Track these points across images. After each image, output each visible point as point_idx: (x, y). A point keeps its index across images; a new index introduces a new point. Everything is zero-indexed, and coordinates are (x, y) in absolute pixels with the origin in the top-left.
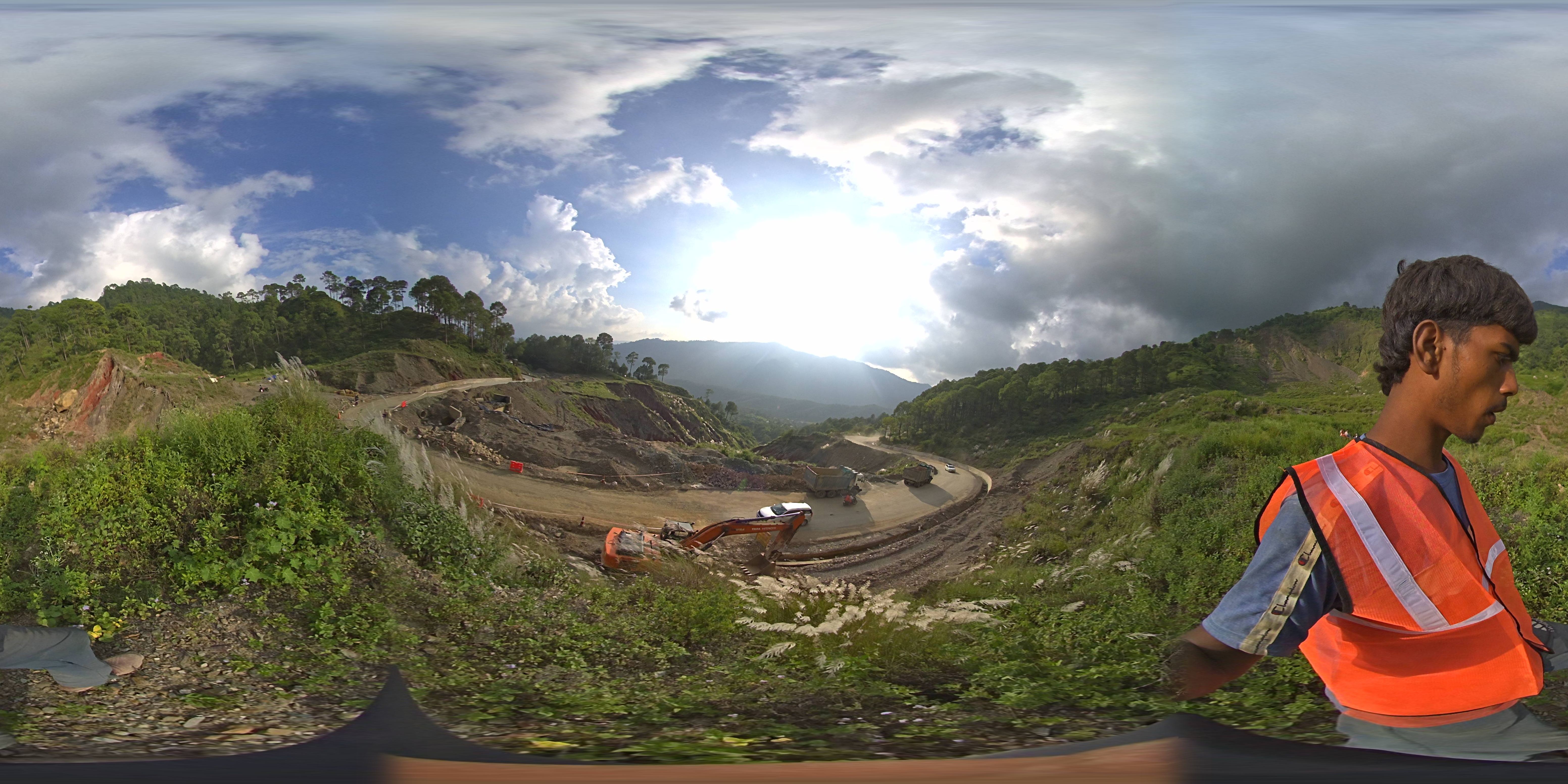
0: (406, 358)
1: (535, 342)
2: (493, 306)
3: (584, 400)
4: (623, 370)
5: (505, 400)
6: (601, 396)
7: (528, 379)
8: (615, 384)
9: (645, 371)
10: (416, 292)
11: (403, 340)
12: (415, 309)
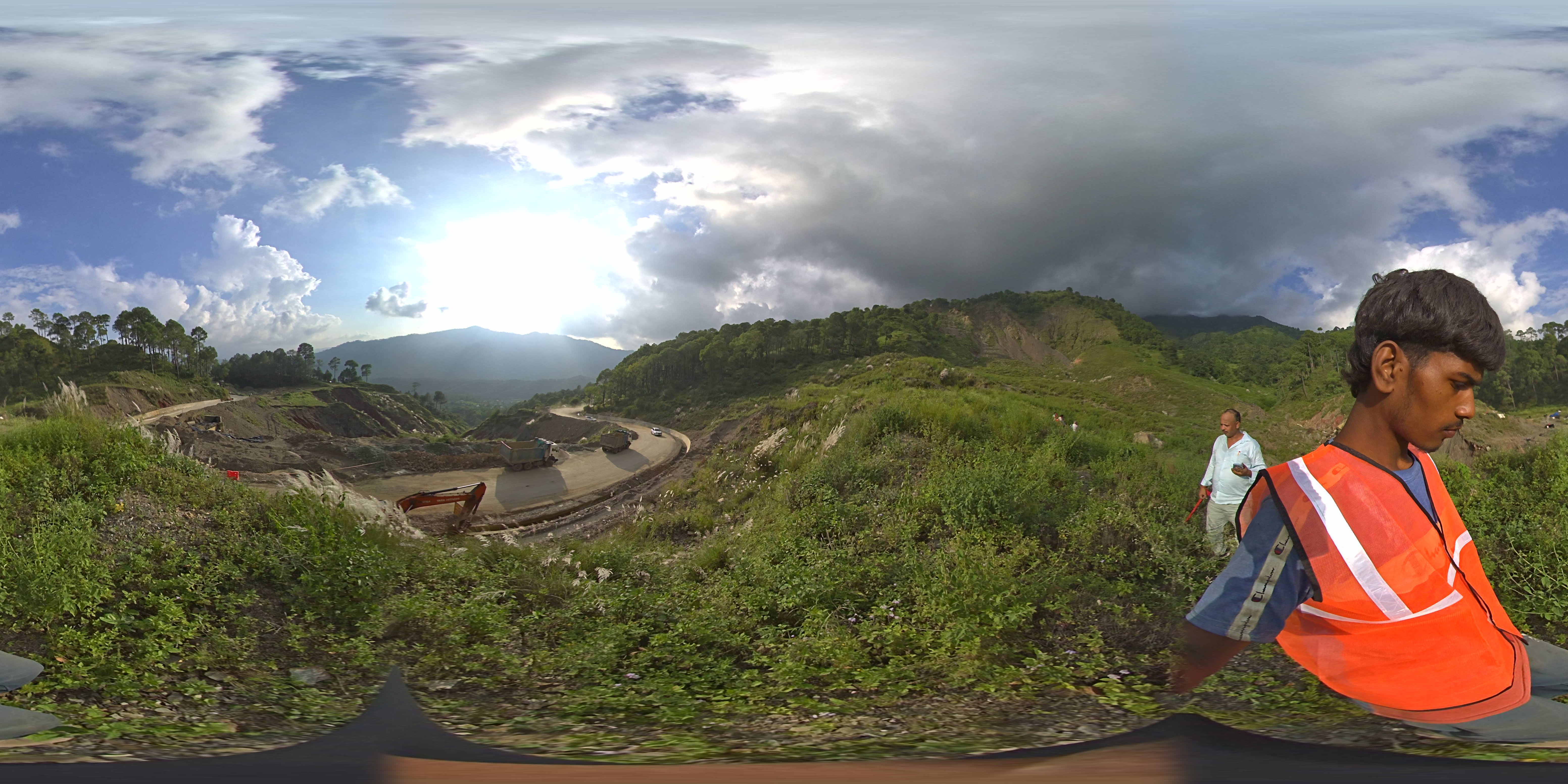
0: (115, 390)
1: (239, 361)
2: (194, 331)
3: (294, 412)
4: (327, 377)
5: (216, 420)
6: (309, 405)
7: (236, 398)
8: (321, 391)
9: (349, 374)
10: (119, 325)
11: (112, 373)
12: (119, 342)
